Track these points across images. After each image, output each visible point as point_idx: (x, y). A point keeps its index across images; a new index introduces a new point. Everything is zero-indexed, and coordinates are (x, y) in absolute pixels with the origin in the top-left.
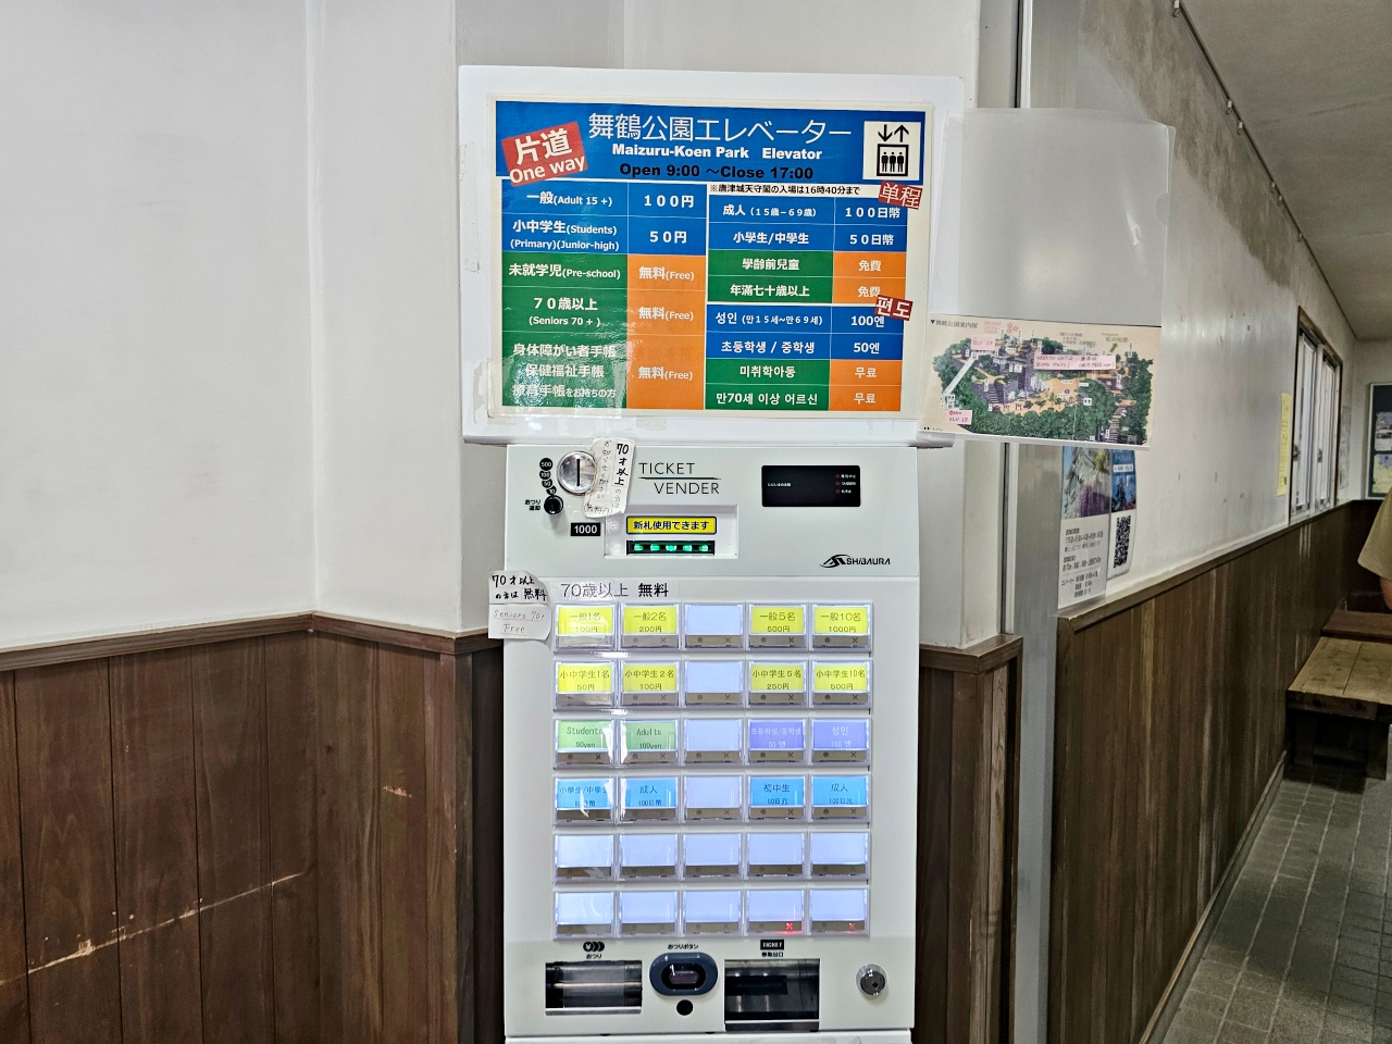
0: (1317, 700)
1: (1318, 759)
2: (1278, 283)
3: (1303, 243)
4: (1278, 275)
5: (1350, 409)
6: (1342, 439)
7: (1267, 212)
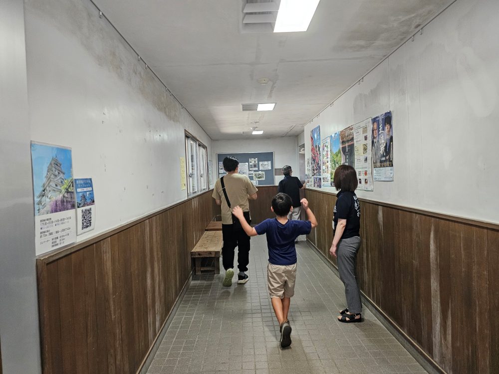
0: (199, 253)
1: (202, 272)
2: (174, 121)
3: (184, 109)
4: (173, 118)
5: (212, 161)
6: (209, 170)
7: (165, 97)
